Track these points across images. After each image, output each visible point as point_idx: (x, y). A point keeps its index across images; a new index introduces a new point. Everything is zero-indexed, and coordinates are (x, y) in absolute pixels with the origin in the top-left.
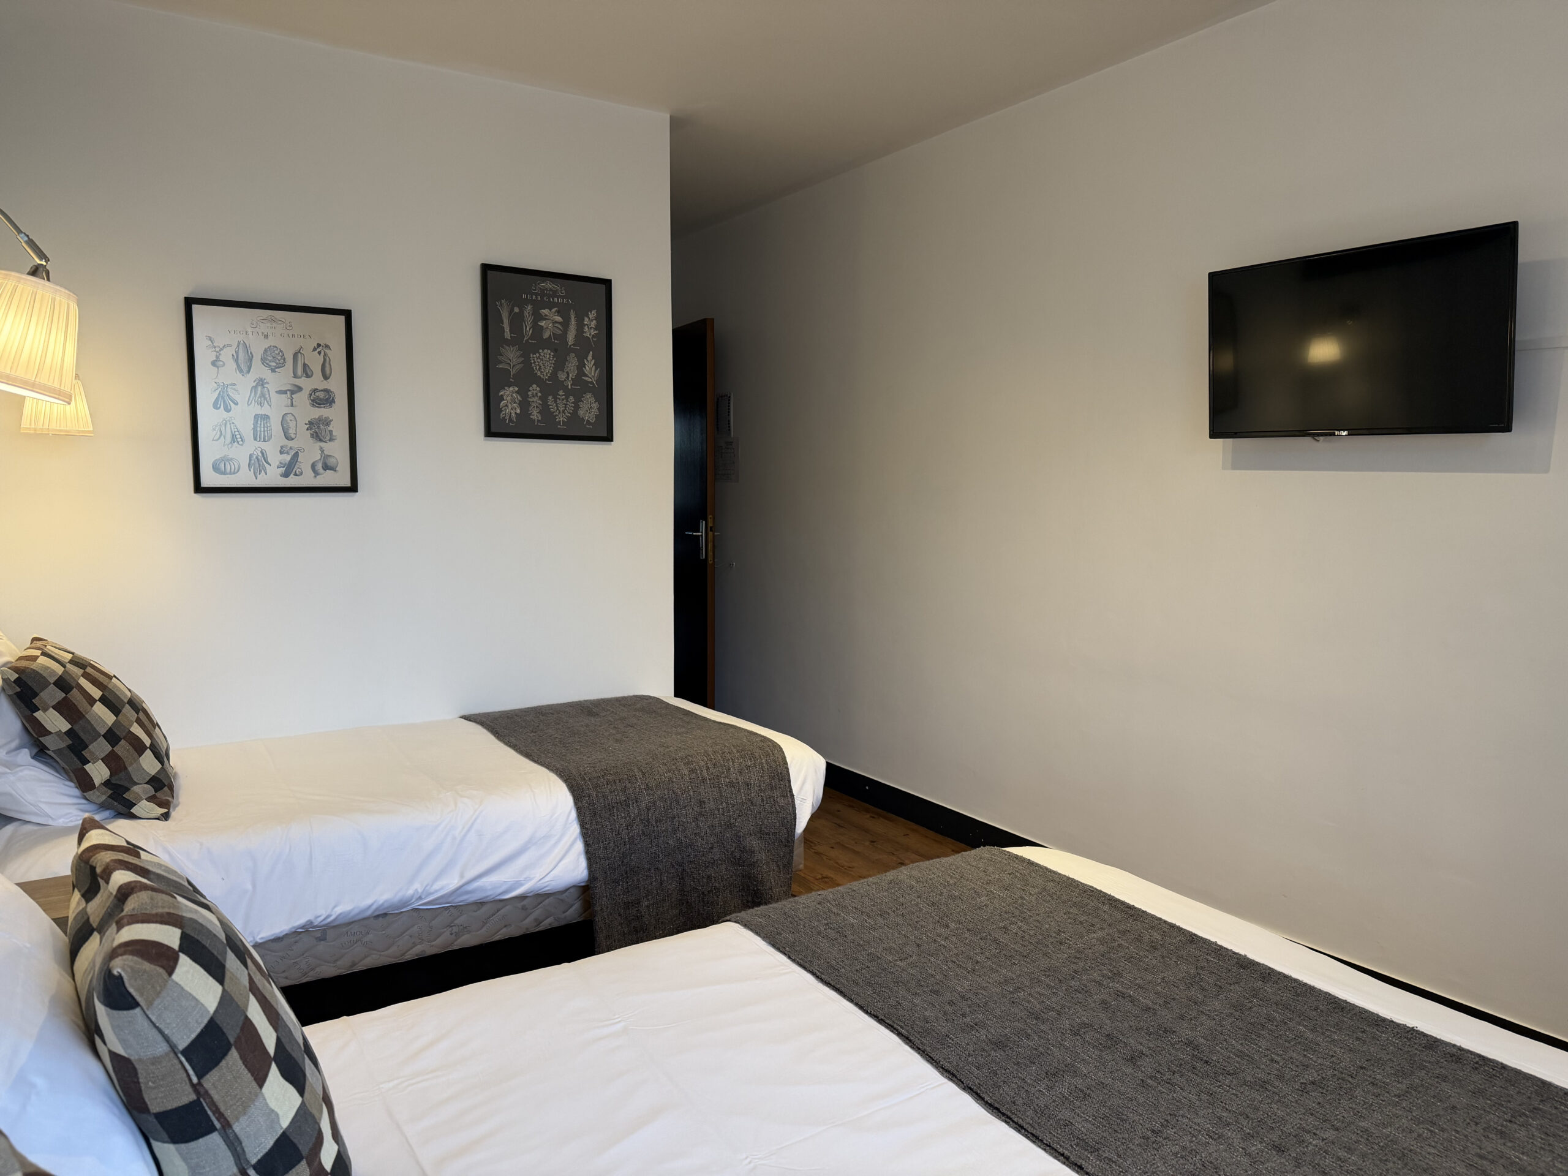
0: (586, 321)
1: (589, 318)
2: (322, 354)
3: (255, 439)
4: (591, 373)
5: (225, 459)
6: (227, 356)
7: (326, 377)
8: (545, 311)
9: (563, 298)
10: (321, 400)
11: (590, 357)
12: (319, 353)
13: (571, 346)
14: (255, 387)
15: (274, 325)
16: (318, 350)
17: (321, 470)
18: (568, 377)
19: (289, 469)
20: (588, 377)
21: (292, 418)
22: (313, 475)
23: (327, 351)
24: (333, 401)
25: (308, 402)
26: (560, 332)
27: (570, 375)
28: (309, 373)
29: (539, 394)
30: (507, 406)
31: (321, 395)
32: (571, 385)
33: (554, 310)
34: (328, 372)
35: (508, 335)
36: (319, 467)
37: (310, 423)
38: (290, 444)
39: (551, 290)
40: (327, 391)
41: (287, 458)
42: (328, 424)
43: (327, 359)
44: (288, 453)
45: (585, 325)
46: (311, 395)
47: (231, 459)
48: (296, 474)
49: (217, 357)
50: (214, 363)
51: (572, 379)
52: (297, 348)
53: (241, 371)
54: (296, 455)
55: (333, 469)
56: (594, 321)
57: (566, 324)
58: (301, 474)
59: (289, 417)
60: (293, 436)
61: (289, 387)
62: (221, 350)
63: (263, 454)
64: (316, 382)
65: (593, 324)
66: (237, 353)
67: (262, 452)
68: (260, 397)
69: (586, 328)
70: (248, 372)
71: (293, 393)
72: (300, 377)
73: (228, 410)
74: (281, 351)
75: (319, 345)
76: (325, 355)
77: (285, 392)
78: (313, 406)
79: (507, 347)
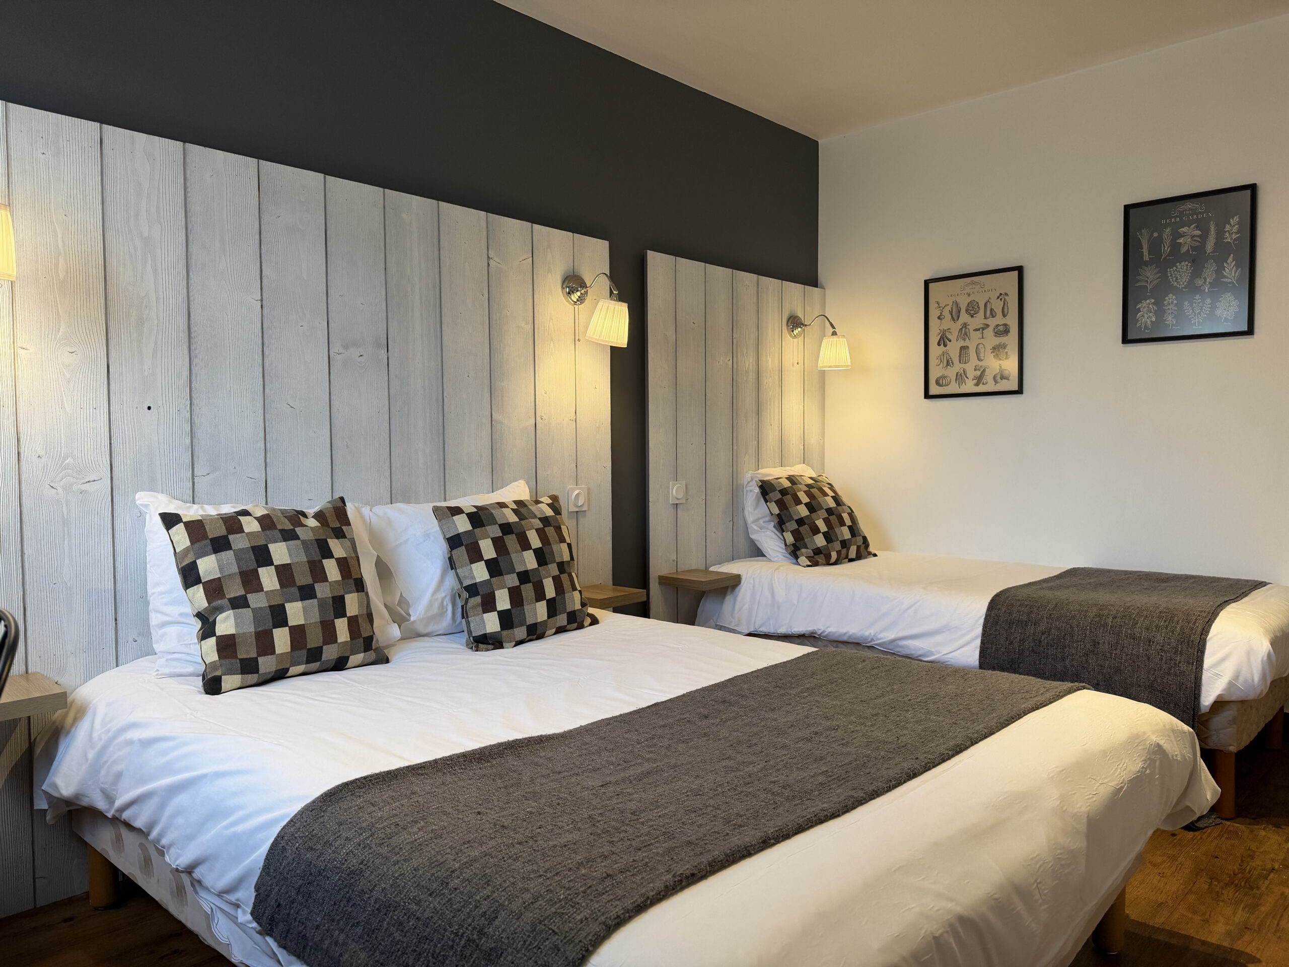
0: (1228, 227)
1: (1231, 225)
2: (1003, 300)
3: (960, 362)
4: (1230, 274)
5: (943, 377)
6: (946, 313)
7: (1004, 315)
8: (1184, 229)
9: (1202, 213)
10: (1001, 332)
11: (1230, 259)
12: (1001, 299)
13: (1209, 253)
14: (961, 329)
15: (974, 286)
16: (1001, 297)
17: (999, 380)
18: (1205, 283)
19: (979, 380)
20: (1228, 278)
21: (983, 346)
22: (994, 383)
23: (1006, 297)
24: (1009, 331)
25: (992, 334)
26: (1198, 244)
27: (1208, 280)
28: (994, 315)
29: (1175, 302)
30: (1143, 316)
31: (1001, 328)
32: (1208, 289)
33: (1193, 226)
34: (1006, 312)
35: (1146, 257)
36: (998, 378)
37: (994, 348)
38: (980, 363)
39: (1190, 209)
40: (1005, 325)
41: (978, 373)
42: (1005, 348)
43: (1006, 303)
44: (979, 370)
45: (1225, 232)
46: (994, 329)
47: (946, 377)
48: (983, 384)
49: (941, 313)
50: (939, 318)
51: (1209, 282)
52: (987, 299)
53: (953, 319)
54: (984, 370)
55: (1007, 378)
56: (1236, 226)
57: (1204, 237)
58: (987, 383)
59: (981, 346)
60: (983, 358)
61: (982, 326)
62: (943, 308)
63: (964, 372)
64: (999, 320)
65: (1235, 229)
66: (952, 309)
67: (964, 371)
68: (964, 335)
69: (1227, 234)
70: (958, 320)
71: (983, 329)
72: (989, 318)
73: (945, 346)
74: (977, 303)
75: (1001, 294)
76: (1005, 300)
77: (978, 330)
78: (996, 336)
79: (1145, 268)
